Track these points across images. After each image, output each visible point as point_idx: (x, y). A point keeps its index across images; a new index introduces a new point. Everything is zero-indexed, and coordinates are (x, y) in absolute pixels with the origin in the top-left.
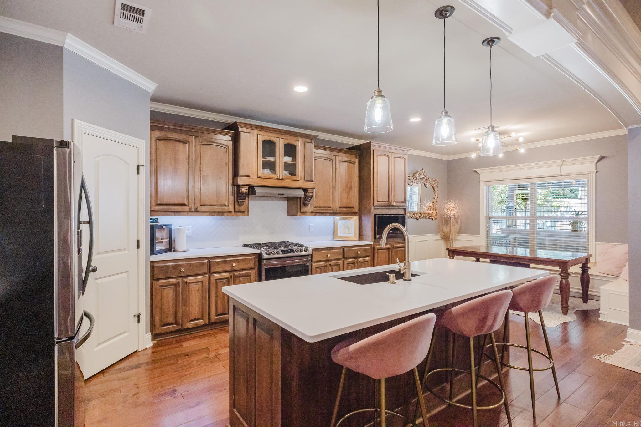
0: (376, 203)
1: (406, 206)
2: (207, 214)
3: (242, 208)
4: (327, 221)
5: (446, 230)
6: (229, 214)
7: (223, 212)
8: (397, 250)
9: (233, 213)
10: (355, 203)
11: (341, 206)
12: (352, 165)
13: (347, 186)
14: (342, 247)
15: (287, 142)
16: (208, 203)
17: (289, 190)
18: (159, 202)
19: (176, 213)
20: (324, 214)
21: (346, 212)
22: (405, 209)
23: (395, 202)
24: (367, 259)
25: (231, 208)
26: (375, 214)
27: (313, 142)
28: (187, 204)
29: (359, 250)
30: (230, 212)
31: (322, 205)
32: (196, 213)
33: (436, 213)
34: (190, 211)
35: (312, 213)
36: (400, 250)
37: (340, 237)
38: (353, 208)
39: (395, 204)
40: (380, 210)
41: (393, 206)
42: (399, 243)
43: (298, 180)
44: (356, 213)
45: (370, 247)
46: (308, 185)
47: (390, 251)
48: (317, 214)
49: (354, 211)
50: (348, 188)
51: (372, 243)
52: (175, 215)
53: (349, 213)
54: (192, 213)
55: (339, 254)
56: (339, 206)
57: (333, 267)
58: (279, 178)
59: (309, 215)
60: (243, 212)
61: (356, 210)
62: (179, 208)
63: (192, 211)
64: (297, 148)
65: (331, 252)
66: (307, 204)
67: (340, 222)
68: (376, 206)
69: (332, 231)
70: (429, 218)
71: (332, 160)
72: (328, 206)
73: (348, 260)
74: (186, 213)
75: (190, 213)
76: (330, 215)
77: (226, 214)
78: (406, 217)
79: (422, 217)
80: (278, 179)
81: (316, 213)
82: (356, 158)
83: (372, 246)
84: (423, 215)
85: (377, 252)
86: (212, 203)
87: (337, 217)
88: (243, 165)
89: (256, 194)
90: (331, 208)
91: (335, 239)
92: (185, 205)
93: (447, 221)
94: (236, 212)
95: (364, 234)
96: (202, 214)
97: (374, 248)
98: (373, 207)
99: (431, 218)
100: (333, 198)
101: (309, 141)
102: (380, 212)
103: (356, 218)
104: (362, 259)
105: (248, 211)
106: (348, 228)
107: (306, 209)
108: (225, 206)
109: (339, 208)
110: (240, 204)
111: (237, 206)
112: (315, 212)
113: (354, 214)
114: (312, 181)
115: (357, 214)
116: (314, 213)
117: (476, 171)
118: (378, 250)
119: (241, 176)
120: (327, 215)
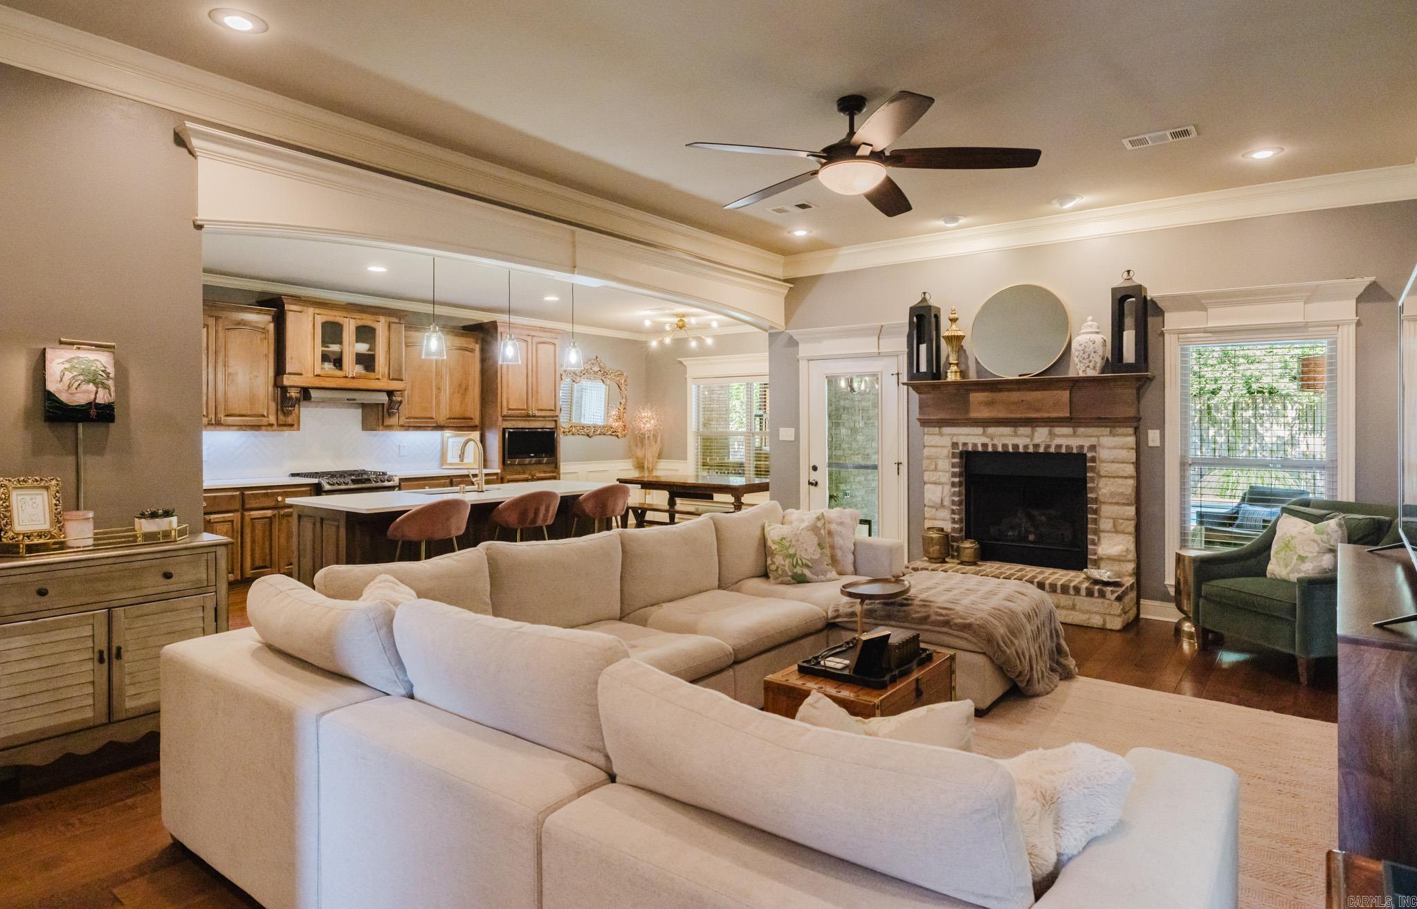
0: (505, 412)
1: (557, 416)
2: (235, 428)
3: (290, 420)
4: (431, 438)
5: (639, 453)
6: (269, 428)
7: (259, 426)
9: (275, 427)
10: (474, 412)
11: (450, 416)
12: (470, 354)
13: (460, 386)
14: (449, 476)
15: (360, 323)
16: (237, 412)
17: (365, 393)
20: (424, 428)
21: (461, 424)
22: (556, 421)
23: (538, 410)
25: (272, 419)
26: (504, 430)
27: (402, 322)
28: (205, 414)
30: (271, 425)
31: (419, 415)
32: (218, 428)
33: (625, 426)
34: (209, 424)
35: (402, 426)
37: (451, 464)
38: (471, 419)
39: (538, 414)
40: (513, 422)
41: (535, 416)
42: (545, 472)
43: (379, 379)
44: (476, 426)
45: (495, 477)
46: (394, 385)
48: (411, 428)
49: (472, 424)
50: (463, 389)
51: (499, 471)
53: (464, 426)
54: (213, 427)
56: (448, 416)
58: (347, 375)
59: (398, 430)
60: (292, 425)
61: (477, 421)
63: (212, 424)
64: (377, 332)
65: (431, 483)
66: (394, 414)
67: (451, 440)
68: (505, 416)
69: (438, 455)
70: (611, 435)
72: (428, 416)
75: (209, 427)
76: (432, 430)
77: (264, 428)
78: (558, 432)
79: (598, 433)
80: (346, 377)
81: (409, 427)
82: (477, 343)
84: (599, 430)
86: (243, 413)
87: (447, 433)
88: (292, 358)
89: (312, 400)
90: (433, 418)
91: (443, 467)
93: (641, 439)
94: (280, 425)
95: (487, 458)
96: (227, 428)
97: (502, 479)
98: (500, 419)
99: (614, 433)
100: (438, 403)
101: (397, 321)
102: (514, 425)
103: (477, 434)
105: (299, 425)
107: (393, 421)
108: (263, 416)
109: (448, 419)
110: (286, 414)
111: (281, 417)
112: (407, 425)
113: (473, 428)
114: (402, 380)
115: (479, 428)
116: (407, 427)
117: (681, 363)
119: (289, 374)
120: (427, 430)
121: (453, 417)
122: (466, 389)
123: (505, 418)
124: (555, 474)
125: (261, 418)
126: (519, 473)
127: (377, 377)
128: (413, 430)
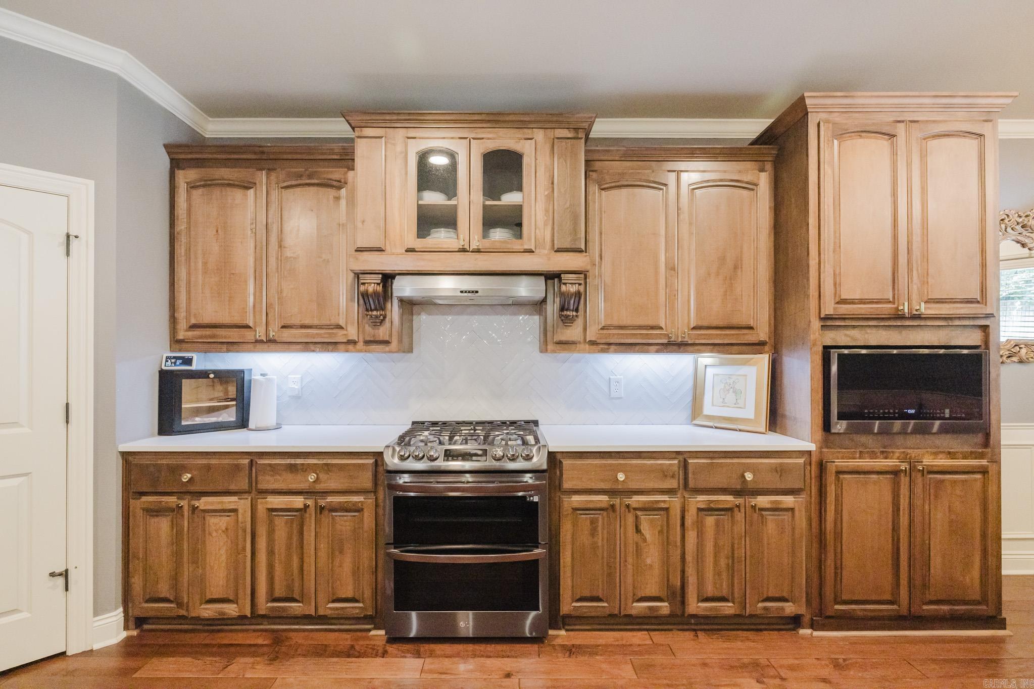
0: (830, 309)
1: (989, 317)
2: (298, 346)
3: (382, 332)
6: (351, 347)
7: (334, 343)
8: (942, 481)
9: (360, 345)
10: (761, 312)
11: (700, 323)
12: (747, 193)
13: (722, 260)
14: (679, 452)
15: (493, 145)
16: (296, 321)
18: (193, 321)
19: (232, 346)
20: (637, 348)
21: (721, 340)
22: (985, 327)
23: (930, 301)
24: (788, 500)
26: (827, 349)
27: (582, 135)
28: (251, 325)
29: (749, 468)
30: (354, 342)
31: (628, 322)
32: (272, 346)
34: (257, 341)
35: (593, 343)
36: (955, 482)
38: (751, 328)
39: (929, 310)
40: (854, 333)
41: (918, 317)
42: (951, 455)
43: (531, 251)
44: (762, 344)
45: (806, 461)
46: (563, 263)
47: (904, 480)
48: (613, 347)
49: (752, 338)
50: (728, 268)
51: (812, 447)
52: (228, 351)
53: (732, 344)
54: (265, 346)
55: (664, 474)
56: (696, 324)
57: (639, 513)
58: (467, 247)
59: (584, 351)
60: (387, 343)
61: (763, 333)
62: (234, 335)
63: (262, 341)
64: (526, 161)
65: (631, 464)
67: (710, 371)
68: (827, 319)
69: (689, 399)
71: (666, 185)
72: (651, 323)
73: (702, 498)
74: (251, 346)
75: (259, 346)
76: (657, 351)
77: (342, 347)
78: (993, 356)
80: (466, 253)
81: (610, 344)
82: (762, 170)
83: (814, 459)
85: (837, 479)
86: (307, 322)
87: (707, 357)
88: (363, 222)
90: (661, 328)
91: (695, 422)
92: (248, 327)
94: (367, 343)
95: (787, 413)
96: (286, 346)
97: (822, 467)
98: (816, 324)
100: (671, 298)
101: (570, 135)
102: (855, 340)
103: (764, 360)
104: (763, 501)
105: (401, 341)
106: (735, 392)
107: (573, 332)
108: (340, 327)
109: (694, 328)
110: (380, 321)
111: (368, 329)
112: (603, 341)
113: (757, 347)
114: (582, 252)
115: (767, 348)
116: (603, 346)
118: (838, 473)
119: (360, 250)
120: (647, 352)
121: (705, 324)
122: (736, 268)
123: (828, 322)
124: (984, 462)
125: (335, 331)
126: (873, 455)
127: (526, 247)
128: (616, 352)
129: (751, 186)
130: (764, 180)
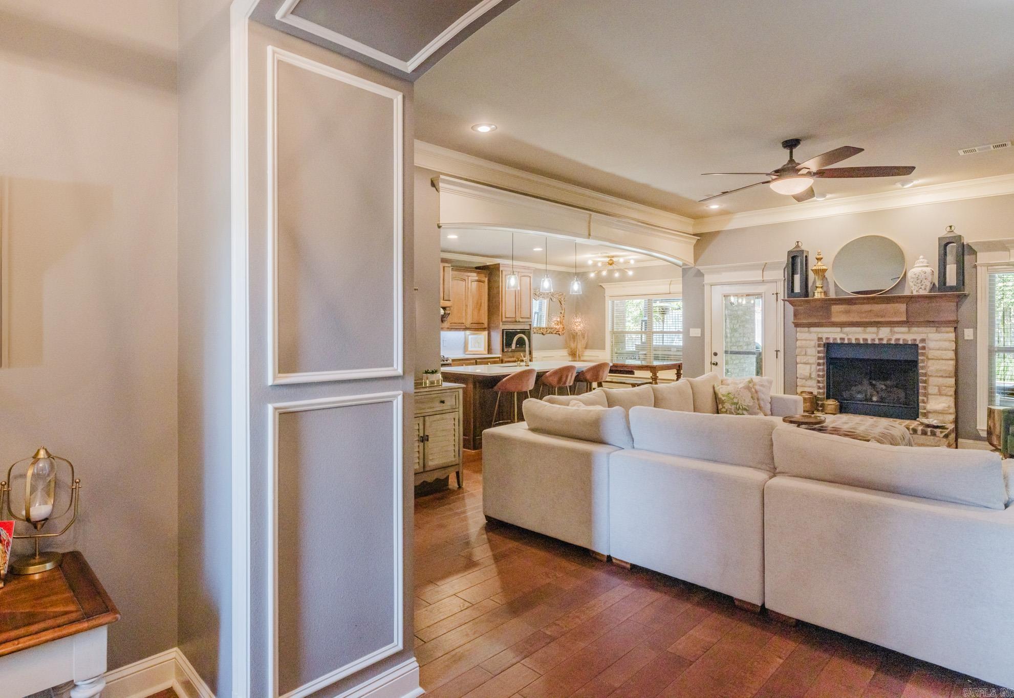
0: (504, 319)
1: (531, 322)
4: (459, 335)
5: (573, 345)
10: (485, 320)
11: (473, 322)
12: (482, 284)
13: (477, 303)
14: (475, 358)
20: (458, 330)
21: (477, 327)
22: (530, 325)
23: (522, 318)
26: (503, 330)
27: (451, 266)
29: (489, 362)
31: (457, 322)
33: (564, 328)
35: (448, 328)
37: (470, 352)
38: (483, 324)
39: (521, 320)
40: (508, 326)
41: (519, 322)
42: (525, 357)
44: (485, 328)
45: (498, 359)
46: (446, 304)
48: (453, 329)
49: (484, 327)
50: (478, 306)
51: (501, 356)
53: (479, 329)
56: (471, 322)
61: (486, 325)
66: (445, 321)
67: (470, 337)
68: (504, 322)
69: (463, 346)
70: (556, 333)
71: (464, 280)
72: (461, 322)
76: (462, 331)
78: (532, 331)
82: (486, 277)
83: (501, 359)
84: (549, 331)
87: (468, 332)
90: (463, 323)
91: (467, 353)
93: (573, 336)
95: (492, 347)
98: (501, 323)
99: (557, 333)
100: (466, 314)
101: (448, 266)
103: (485, 333)
106: (478, 343)
107: (444, 325)
109: (471, 324)
112: (451, 328)
113: (484, 329)
114: (450, 300)
115: (486, 330)
117: (603, 288)
120: (460, 331)
122: (480, 306)
124: (530, 358)
126: (511, 357)
129: (483, 282)
130: (486, 280)
